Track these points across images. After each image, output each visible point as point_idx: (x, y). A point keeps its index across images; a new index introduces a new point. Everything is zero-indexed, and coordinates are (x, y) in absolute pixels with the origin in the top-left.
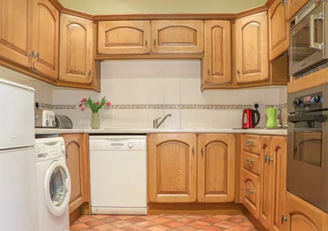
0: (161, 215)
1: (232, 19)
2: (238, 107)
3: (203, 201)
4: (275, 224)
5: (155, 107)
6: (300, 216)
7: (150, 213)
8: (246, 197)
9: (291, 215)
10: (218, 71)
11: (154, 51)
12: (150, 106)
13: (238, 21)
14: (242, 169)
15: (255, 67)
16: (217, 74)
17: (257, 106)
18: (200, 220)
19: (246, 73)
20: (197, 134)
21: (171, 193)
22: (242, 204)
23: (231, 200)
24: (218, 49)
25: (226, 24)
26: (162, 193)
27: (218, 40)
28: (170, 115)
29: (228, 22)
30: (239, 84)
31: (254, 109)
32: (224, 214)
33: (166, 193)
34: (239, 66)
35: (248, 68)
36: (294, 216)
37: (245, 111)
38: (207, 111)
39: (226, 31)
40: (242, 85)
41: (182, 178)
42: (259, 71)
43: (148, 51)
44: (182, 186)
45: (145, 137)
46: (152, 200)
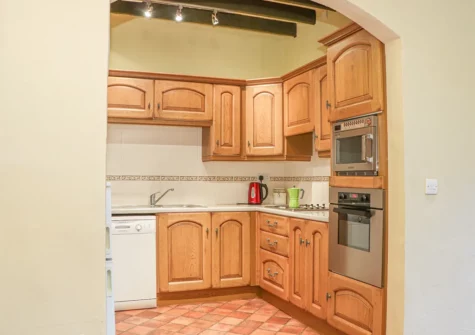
0: (173, 306)
1: (242, 85)
2: (242, 179)
3: (218, 286)
4: (313, 302)
5: (151, 178)
6: (346, 292)
7: (159, 305)
8: (265, 279)
9: (336, 292)
10: (227, 141)
11: (157, 115)
12: (144, 178)
13: (249, 88)
14: (257, 249)
15: (268, 141)
16: (225, 145)
17: (261, 178)
18: (220, 307)
19: (257, 145)
20: (212, 213)
21: (183, 280)
22: (259, 287)
23: (246, 283)
24: (228, 117)
25: (236, 90)
26: (174, 280)
27: (228, 108)
28: (172, 190)
29: (238, 88)
30: (249, 156)
31: (258, 181)
32: (239, 299)
33: (179, 280)
34: (249, 138)
35: (260, 141)
36: (338, 293)
37: (252, 185)
38: (208, 183)
39: (236, 98)
40: (252, 158)
41: (195, 263)
42: (272, 145)
43: (151, 116)
44: (195, 272)
45: (154, 217)
46: (163, 290)
